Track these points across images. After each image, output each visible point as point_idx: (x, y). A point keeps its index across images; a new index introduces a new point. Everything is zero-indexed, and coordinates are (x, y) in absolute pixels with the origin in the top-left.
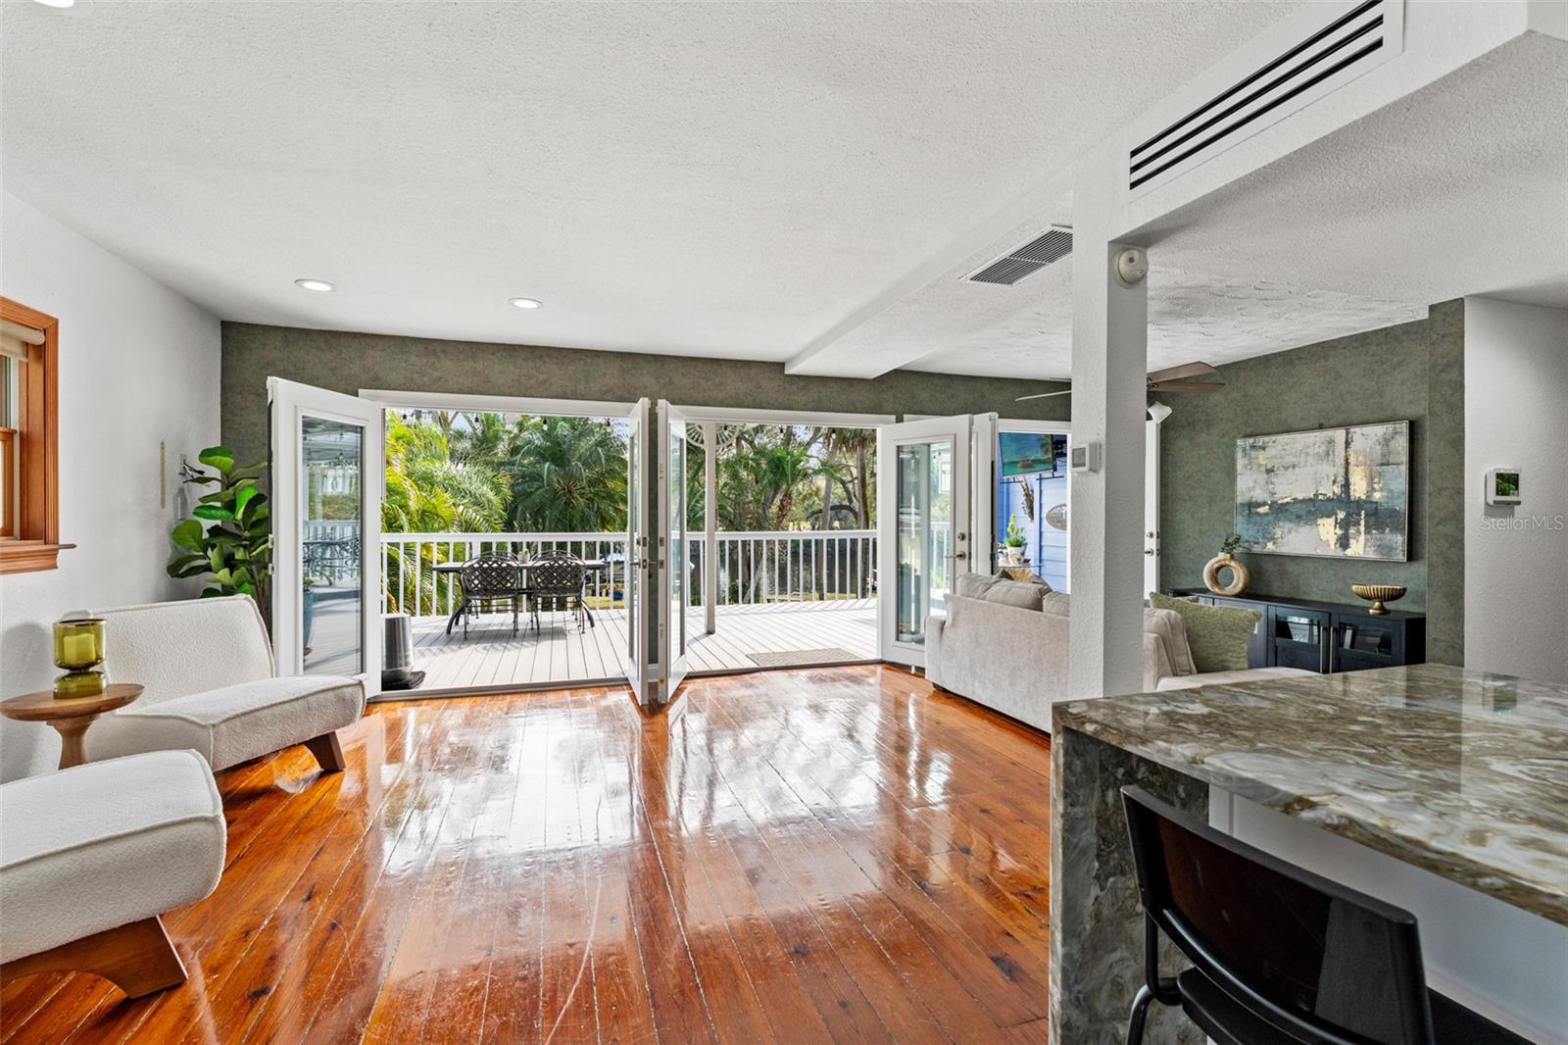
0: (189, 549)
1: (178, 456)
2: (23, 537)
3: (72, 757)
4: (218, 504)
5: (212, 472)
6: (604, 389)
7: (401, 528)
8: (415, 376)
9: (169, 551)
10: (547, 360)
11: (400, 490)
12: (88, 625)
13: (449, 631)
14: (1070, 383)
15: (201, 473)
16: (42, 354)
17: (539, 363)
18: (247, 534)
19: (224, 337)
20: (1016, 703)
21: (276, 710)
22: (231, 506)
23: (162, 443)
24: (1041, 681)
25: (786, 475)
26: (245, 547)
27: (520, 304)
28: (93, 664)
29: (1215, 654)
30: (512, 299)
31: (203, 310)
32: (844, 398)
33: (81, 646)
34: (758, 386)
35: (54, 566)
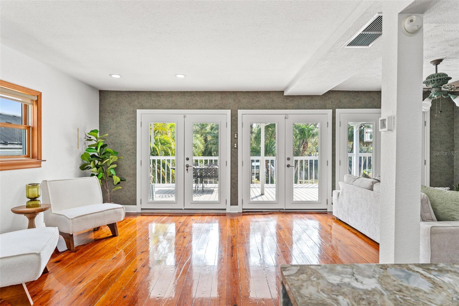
0: (86, 161)
1: (83, 133)
2: (30, 158)
3: (31, 225)
4: (93, 148)
5: (93, 138)
6: (215, 105)
7: (169, 155)
8: (154, 104)
9: (80, 162)
12: (35, 185)
14: (380, 92)
15: (90, 138)
16: (38, 102)
17: (193, 97)
18: (101, 157)
19: (100, 95)
20: (362, 227)
21: (93, 215)
22: (97, 148)
23: (78, 129)
24: (371, 219)
25: (306, 135)
26: (100, 161)
27: (179, 76)
28: (36, 198)
30: (175, 75)
31: (92, 87)
32: (309, 103)
33: (33, 192)
34: (273, 101)
35: (40, 167)
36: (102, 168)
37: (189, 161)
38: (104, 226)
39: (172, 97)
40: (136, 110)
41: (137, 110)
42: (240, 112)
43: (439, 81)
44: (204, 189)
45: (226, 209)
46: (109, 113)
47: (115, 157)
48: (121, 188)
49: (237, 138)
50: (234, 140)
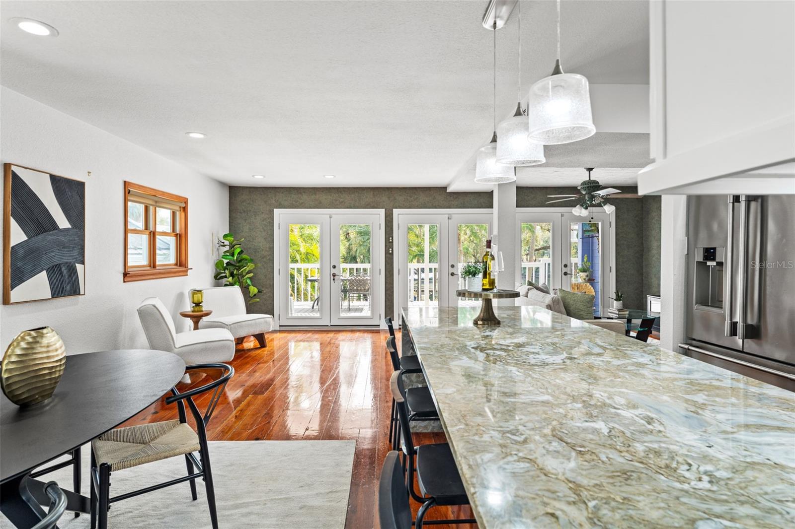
0: (220, 270)
1: (217, 238)
2: (180, 266)
3: (196, 328)
4: (228, 254)
5: (227, 243)
6: (366, 203)
8: (294, 203)
9: (214, 270)
10: (343, 192)
11: (297, 243)
12: (199, 292)
13: (313, 308)
15: (223, 243)
16: (185, 209)
18: (238, 265)
19: (230, 192)
22: (233, 255)
23: (212, 233)
26: (237, 269)
27: (327, 177)
28: (201, 303)
29: (578, 312)
30: (324, 176)
31: (222, 184)
32: (476, 201)
33: (197, 297)
34: (434, 198)
35: (187, 275)
36: (238, 278)
37: (335, 269)
38: (249, 336)
39: (315, 194)
40: (273, 211)
41: (275, 210)
42: (396, 212)
43: (589, 188)
44: (351, 307)
45: (379, 325)
46: (241, 213)
47: (252, 264)
48: (258, 300)
49: (392, 242)
50: (389, 244)
